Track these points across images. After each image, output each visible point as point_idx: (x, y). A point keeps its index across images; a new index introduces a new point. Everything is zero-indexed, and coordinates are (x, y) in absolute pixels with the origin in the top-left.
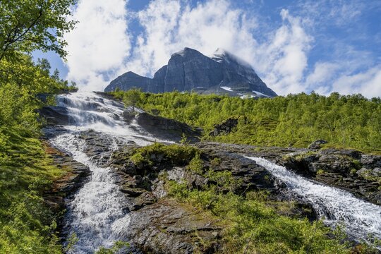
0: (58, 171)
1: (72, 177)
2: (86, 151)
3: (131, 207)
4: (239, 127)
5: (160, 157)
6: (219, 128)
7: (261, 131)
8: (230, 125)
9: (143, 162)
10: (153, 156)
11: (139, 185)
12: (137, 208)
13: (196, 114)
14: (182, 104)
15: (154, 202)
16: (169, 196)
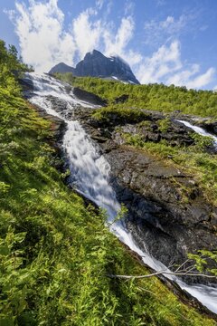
0: (46, 122)
1: (57, 127)
2: (54, 108)
3: (103, 151)
4: (130, 100)
5: (115, 117)
6: (117, 100)
7: (142, 103)
8: (124, 98)
9: (103, 119)
10: (110, 115)
11: (103, 134)
12: (108, 151)
13: (102, 91)
14: (93, 84)
15: (116, 147)
16: (127, 144)
